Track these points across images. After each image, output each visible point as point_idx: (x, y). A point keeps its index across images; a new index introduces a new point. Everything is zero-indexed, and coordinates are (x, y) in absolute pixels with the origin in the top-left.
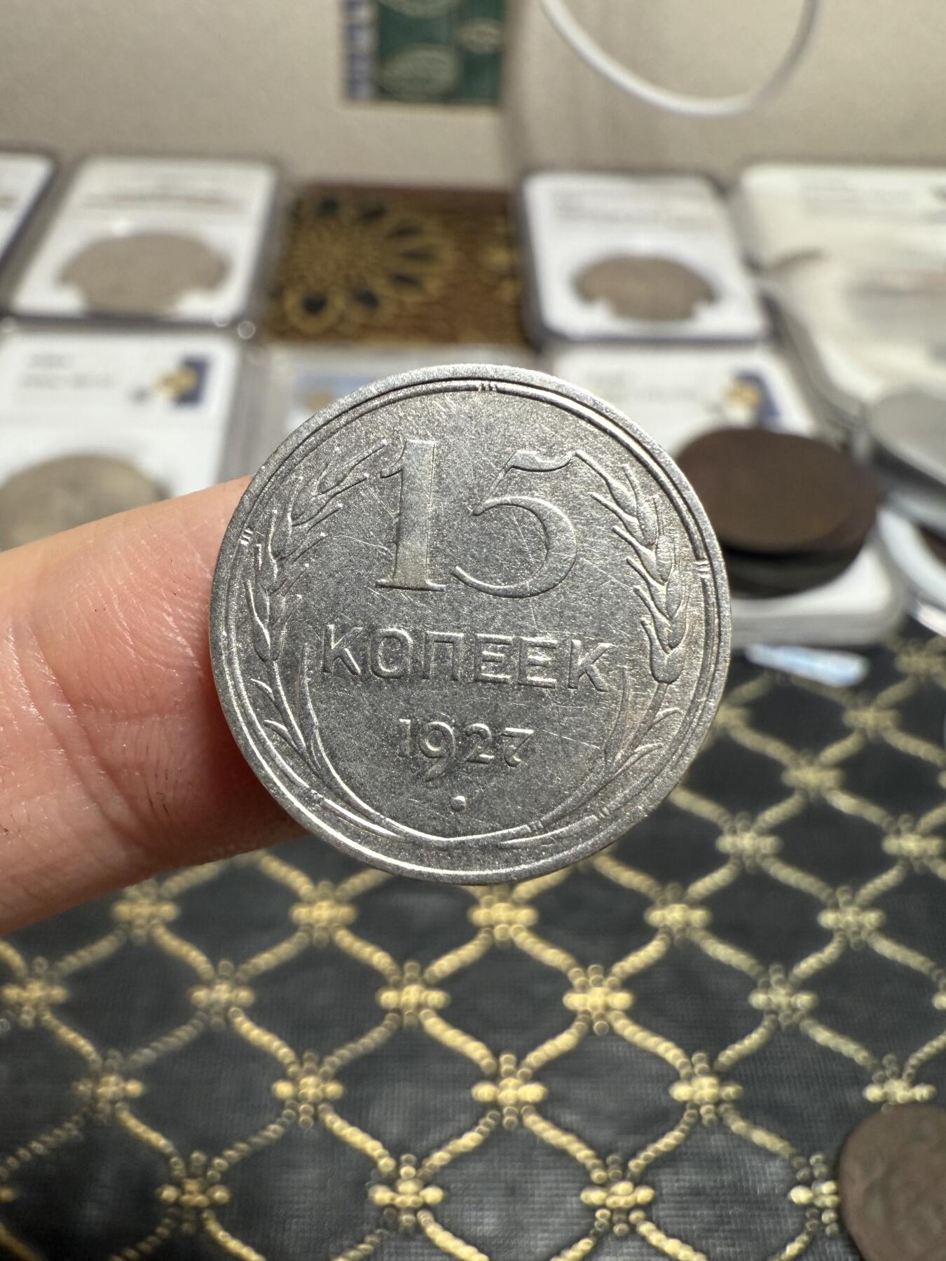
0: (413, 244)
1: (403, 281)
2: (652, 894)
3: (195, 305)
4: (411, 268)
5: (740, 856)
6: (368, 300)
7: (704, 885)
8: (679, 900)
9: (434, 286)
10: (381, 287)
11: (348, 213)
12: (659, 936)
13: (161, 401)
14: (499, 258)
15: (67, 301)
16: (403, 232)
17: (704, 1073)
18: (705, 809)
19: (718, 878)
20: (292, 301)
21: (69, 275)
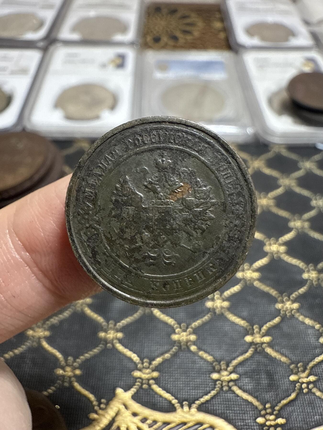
0: (188, 21)
1: (186, 32)
2: (290, 218)
3: (119, 37)
4: (188, 28)
5: (319, 207)
6: (175, 38)
7: (307, 216)
8: (300, 219)
9: (196, 34)
10: (178, 34)
11: (165, 11)
12: (294, 230)
13: (111, 67)
14: (218, 25)
15: (75, 36)
16: (184, 17)
17: (313, 270)
18: (305, 193)
19: (312, 213)
20: (149, 39)
21: (75, 29)
